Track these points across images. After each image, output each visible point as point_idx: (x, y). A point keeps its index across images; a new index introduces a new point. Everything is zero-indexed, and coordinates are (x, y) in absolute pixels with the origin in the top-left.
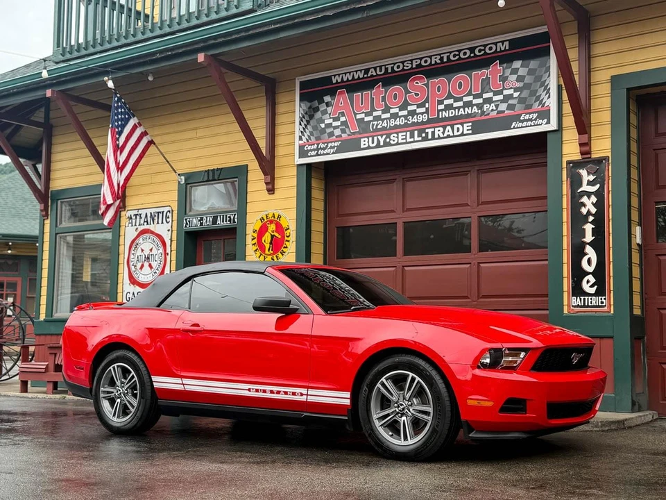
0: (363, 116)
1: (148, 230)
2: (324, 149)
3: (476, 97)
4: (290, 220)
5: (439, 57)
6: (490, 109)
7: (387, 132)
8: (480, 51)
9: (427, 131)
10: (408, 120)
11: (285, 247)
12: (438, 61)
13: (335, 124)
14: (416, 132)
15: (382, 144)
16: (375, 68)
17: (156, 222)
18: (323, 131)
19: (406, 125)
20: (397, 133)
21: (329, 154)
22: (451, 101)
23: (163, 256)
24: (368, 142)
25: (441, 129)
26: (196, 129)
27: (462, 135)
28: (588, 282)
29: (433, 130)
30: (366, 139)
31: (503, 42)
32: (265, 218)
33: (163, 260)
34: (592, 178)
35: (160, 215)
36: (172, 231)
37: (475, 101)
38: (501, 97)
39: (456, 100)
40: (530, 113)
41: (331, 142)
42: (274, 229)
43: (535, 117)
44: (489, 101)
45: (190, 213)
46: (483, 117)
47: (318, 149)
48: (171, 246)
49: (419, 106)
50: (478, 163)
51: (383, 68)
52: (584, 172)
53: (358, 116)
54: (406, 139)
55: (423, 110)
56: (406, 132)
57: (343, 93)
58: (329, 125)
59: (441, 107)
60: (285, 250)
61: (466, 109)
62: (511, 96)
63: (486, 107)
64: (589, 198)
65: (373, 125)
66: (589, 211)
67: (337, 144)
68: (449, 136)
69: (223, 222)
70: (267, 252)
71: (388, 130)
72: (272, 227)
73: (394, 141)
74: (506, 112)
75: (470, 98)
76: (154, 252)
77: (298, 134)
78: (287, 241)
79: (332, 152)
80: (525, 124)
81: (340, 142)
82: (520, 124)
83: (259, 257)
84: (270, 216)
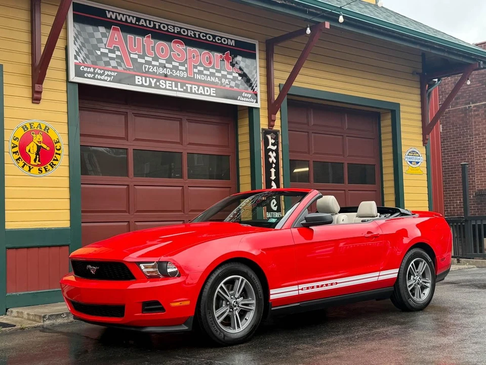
0: (136, 56)
2: (101, 75)
3: (217, 71)
4: (60, 133)
5: (193, 32)
6: (226, 83)
8: (218, 40)
9: (187, 85)
10: (173, 72)
11: (54, 160)
12: (193, 36)
13: (111, 55)
14: (179, 84)
15: (153, 85)
16: (145, 20)
18: (99, 58)
19: (171, 76)
21: (106, 81)
22: (202, 69)
24: (142, 80)
27: (210, 95)
28: (273, 203)
29: (191, 86)
30: (140, 78)
31: (231, 40)
32: (28, 126)
34: (273, 141)
37: (217, 74)
38: (231, 77)
40: (247, 93)
41: (108, 71)
42: (41, 139)
43: (250, 96)
44: (224, 77)
46: (222, 87)
47: (94, 73)
49: (181, 64)
51: (152, 23)
52: (269, 137)
53: (132, 56)
54: (172, 87)
55: (183, 68)
56: (172, 81)
57: (117, 30)
58: (105, 54)
59: (196, 70)
60: (55, 162)
61: (212, 78)
63: (223, 80)
64: (272, 153)
65: (145, 67)
66: (273, 161)
68: (201, 94)
70: (32, 162)
72: (38, 138)
73: (163, 86)
74: (235, 88)
75: (214, 71)
77: (72, 52)
78: (56, 154)
79: (109, 80)
80: (245, 99)
81: (116, 73)
82: (242, 99)
83: (23, 167)
84: (35, 125)
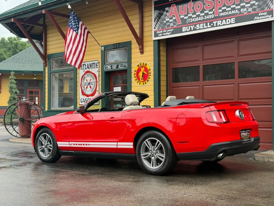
0: (183, 16)
1: (89, 71)
2: (166, 33)
3: (237, 5)
4: (151, 66)
6: (244, 11)
7: (195, 24)
9: (214, 22)
10: (205, 18)
11: (149, 78)
13: (171, 21)
14: (208, 23)
15: (192, 29)
17: (92, 67)
18: (165, 24)
19: (204, 20)
20: (200, 24)
21: (168, 35)
22: (225, 8)
23: (96, 83)
24: (186, 29)
25: (221, 21)
26: (108, 25)
27: (231, 24)
29: (216, 22)
30: (185, 27)
32: (140, 65)
33: (96, 84)
35: (94, 64)
36: (99, 72)
37: (237, 8)
38: (249, 5)
39: (228, 7)
40: (263, 12)
41: (169, 29)
42: (144, 70)
43: (265, 14)
44: (243, 7)
45: (107, 63)
46: (241, 15)
47: (163, 33)
48: (99, 78)
49: (210, 11)
50: (238, 36)
53: (181, 17)
54: (204, 26)
55: (212, 12)
56: (204, 23)
57: (174, 6)
58: (168, 22)
59: (220, 11)
60: (149, 79)
61: (232, 11)
62: (254, 4)
63: (242, 10)
65: (188, 21)
67: (171, 30)
68: (224, 25)
69: (121, 67)
70: (141, 80)
71: (195, 23)
72: (143, 69)
73: (198, 28)
74: (252, 12)
75: (234, 6)
76: (92, 81)
77: (153, 26)
78: (149, 75)
79: (169, 34)
80: (261, 17)
81: (173, 29)
82: (259, 18)
83: (138, 83)
84: (142, 64)
